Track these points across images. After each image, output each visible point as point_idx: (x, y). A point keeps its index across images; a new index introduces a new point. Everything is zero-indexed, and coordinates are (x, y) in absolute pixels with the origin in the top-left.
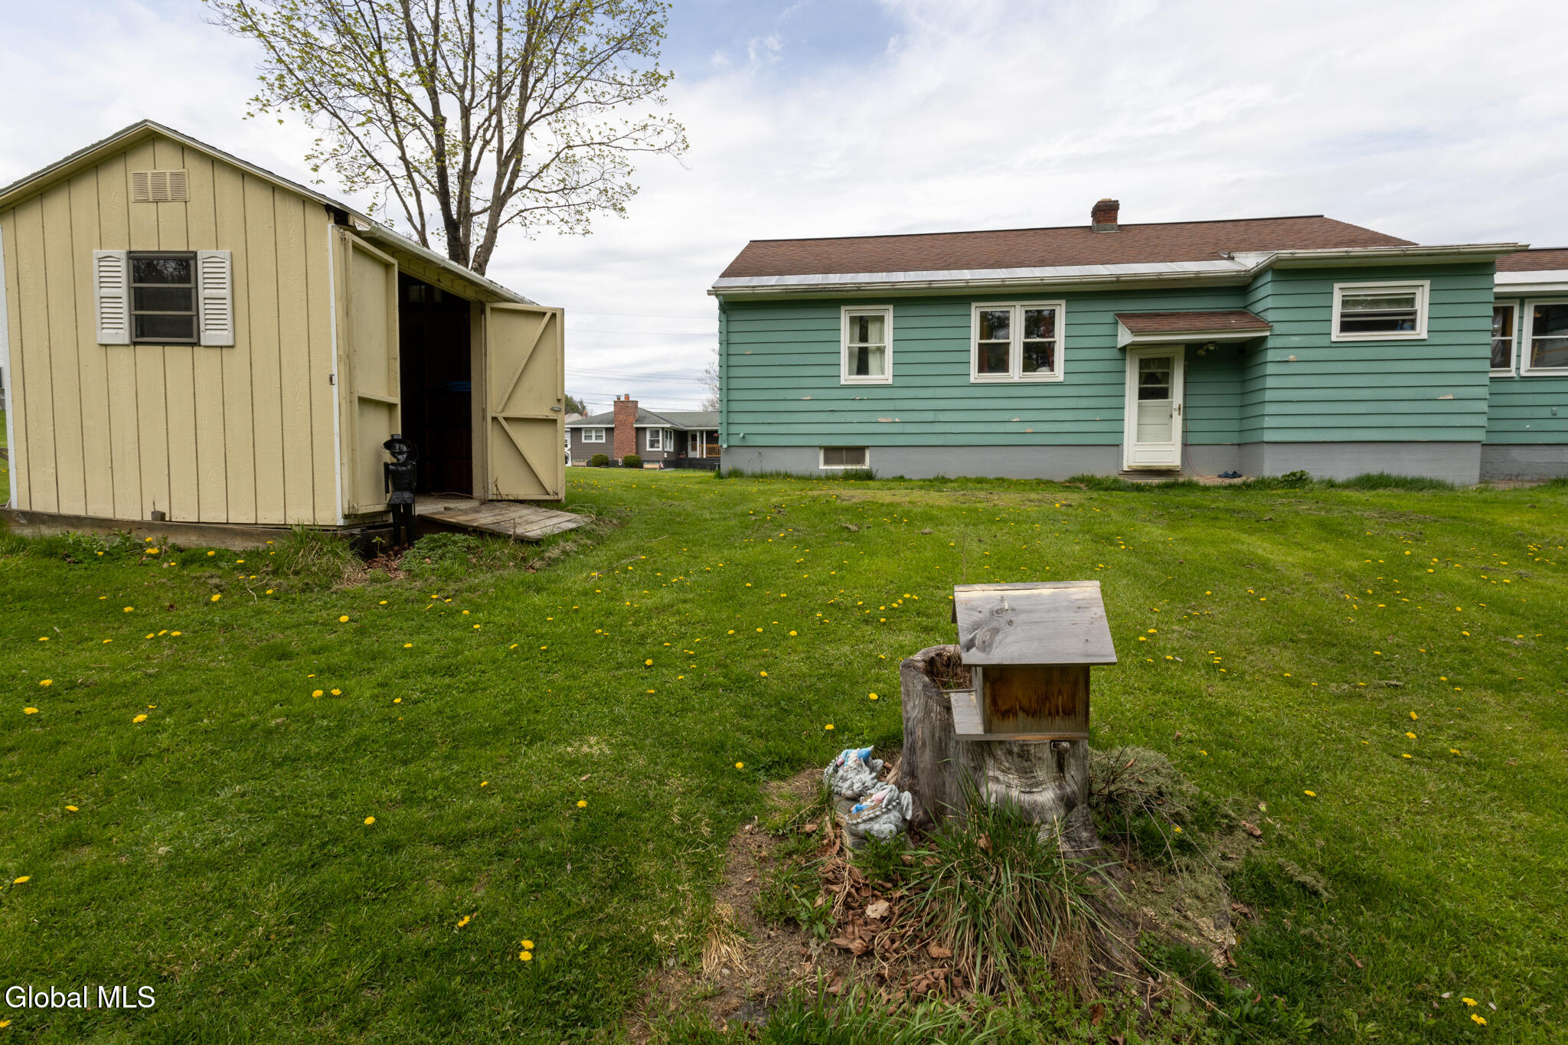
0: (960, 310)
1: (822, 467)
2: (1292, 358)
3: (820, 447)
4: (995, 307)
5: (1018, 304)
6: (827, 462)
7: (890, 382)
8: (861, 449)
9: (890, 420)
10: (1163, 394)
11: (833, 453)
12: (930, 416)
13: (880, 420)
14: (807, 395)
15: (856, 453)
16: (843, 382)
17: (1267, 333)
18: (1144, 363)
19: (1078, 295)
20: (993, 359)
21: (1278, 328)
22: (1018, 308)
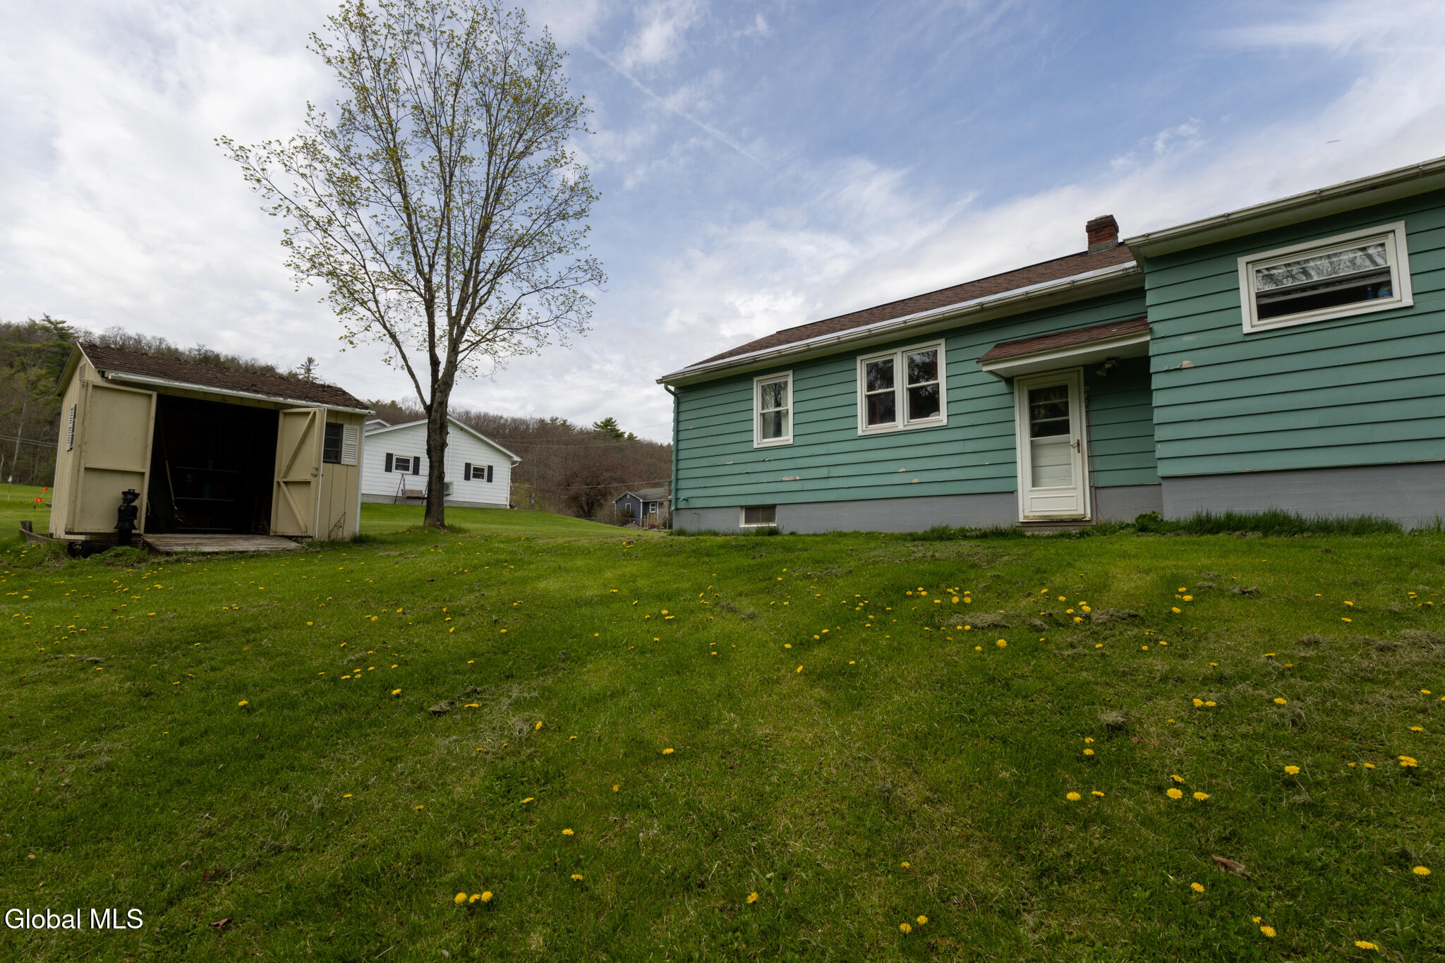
0: (847, 366)
1: (743, 525)
2: (1186, 364)
3: (742, 507)
4: (879, 358)
5: (899, 351)
6: (747, 521)
7: (791, 442)
8: (772, 507)
9: (792, 478)
10: (1064, 428)
11: (752, 512)
12: (823, 472)
13: (784, 479)
14: (729, 460)
15: (768, 511)
16: (755, 446)
17: (1148, 338)
18: (1034, 396)
19: (954, 331)
20: (881, 409)
21: (1160, 329)
22: (899, 355)
